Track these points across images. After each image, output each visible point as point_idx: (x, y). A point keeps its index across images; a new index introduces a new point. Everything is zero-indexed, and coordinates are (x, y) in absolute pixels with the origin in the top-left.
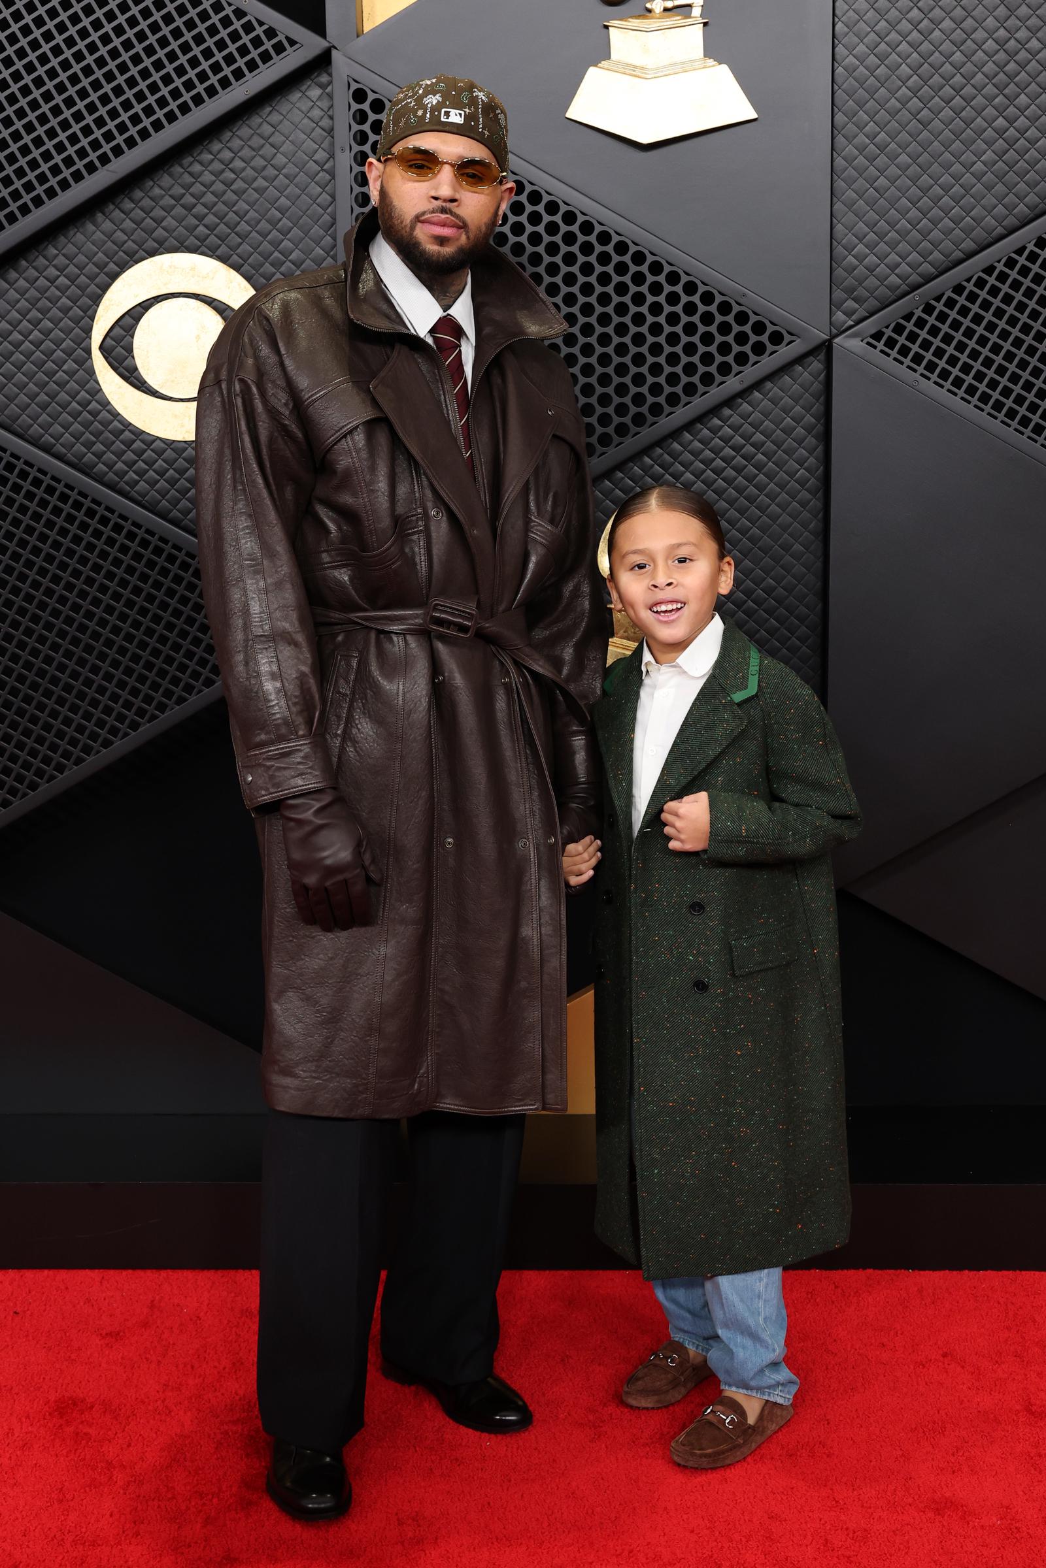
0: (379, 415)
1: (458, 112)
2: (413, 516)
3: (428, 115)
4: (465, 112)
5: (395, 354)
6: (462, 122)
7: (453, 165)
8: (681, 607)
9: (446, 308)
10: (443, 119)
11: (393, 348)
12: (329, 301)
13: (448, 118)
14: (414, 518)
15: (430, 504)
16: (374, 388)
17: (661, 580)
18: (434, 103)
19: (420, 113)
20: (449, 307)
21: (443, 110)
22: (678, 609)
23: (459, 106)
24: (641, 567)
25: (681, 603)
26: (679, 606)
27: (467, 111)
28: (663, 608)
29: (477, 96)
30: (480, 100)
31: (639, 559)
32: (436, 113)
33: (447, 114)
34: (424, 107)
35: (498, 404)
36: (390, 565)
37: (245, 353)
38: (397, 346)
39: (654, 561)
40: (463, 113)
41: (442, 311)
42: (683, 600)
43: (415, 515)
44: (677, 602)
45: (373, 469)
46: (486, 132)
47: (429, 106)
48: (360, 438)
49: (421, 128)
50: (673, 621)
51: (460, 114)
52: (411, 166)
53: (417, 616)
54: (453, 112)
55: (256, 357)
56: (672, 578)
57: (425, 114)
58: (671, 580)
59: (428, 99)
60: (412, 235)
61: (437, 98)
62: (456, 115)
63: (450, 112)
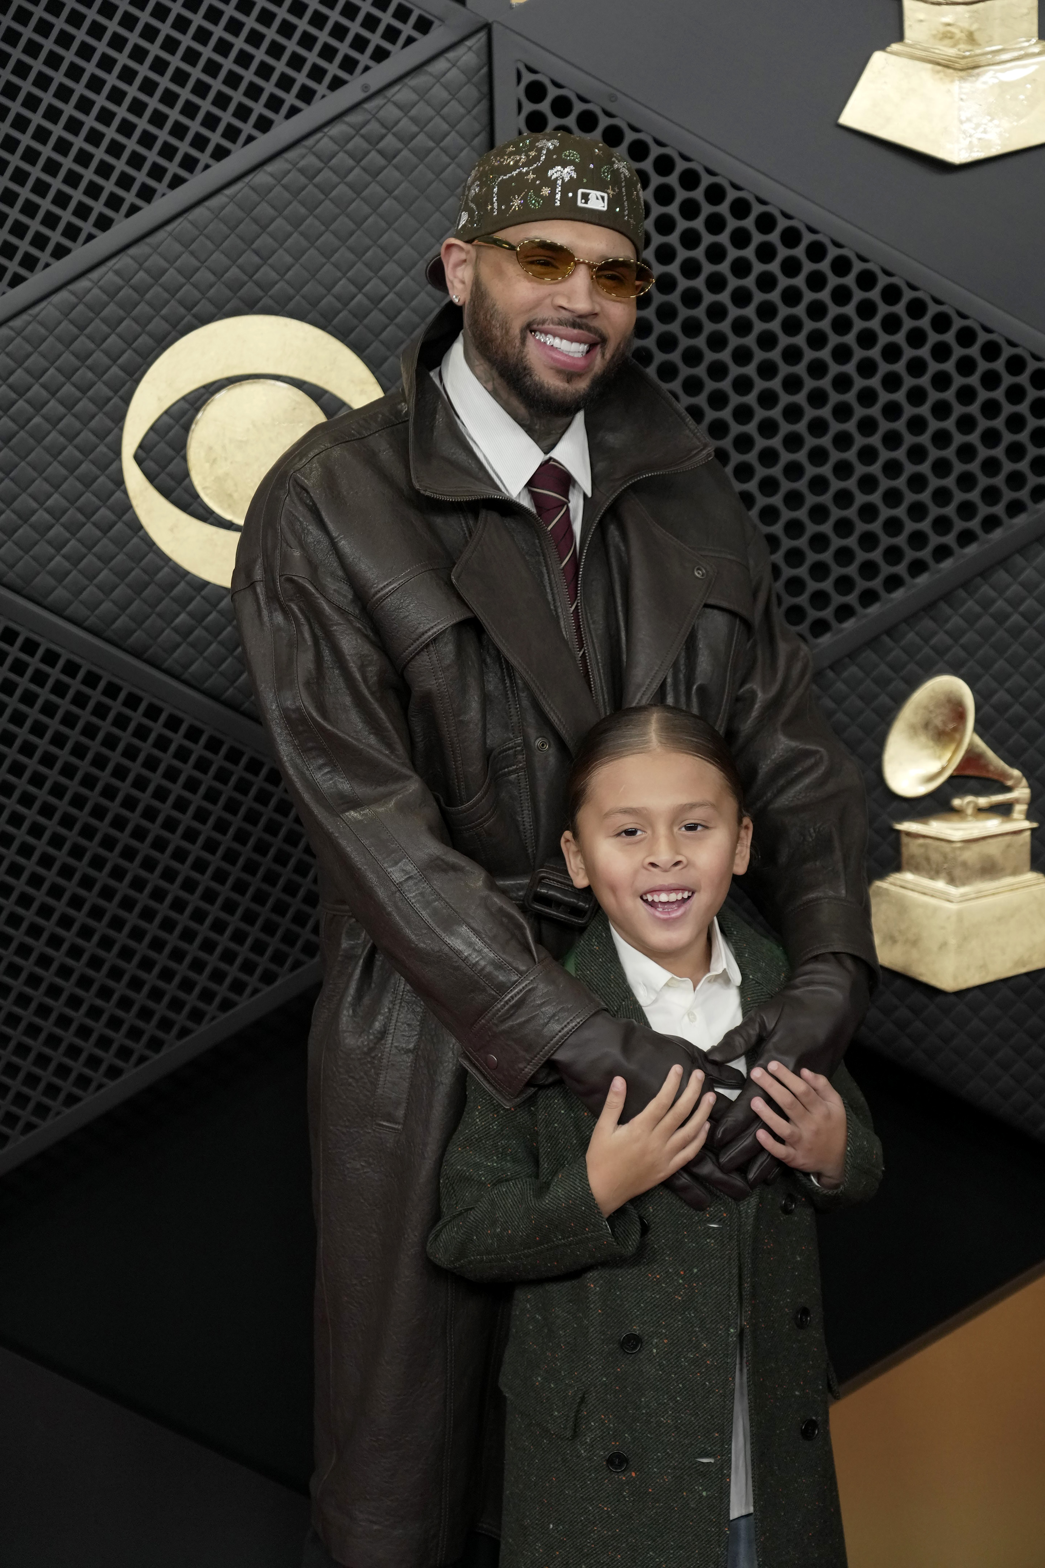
0: (469, 615)
1: (599, 194)
2: (509, 749)
3: (558, 196)
4: (608, 194)
5: (480, 523)
6: (605, 209)
7: (590, 266)
8: (689, 897)
9: (547, 449)
10: (580, 203)
11: (476, 516)
12: (386, 453)
13: (586, 202)
14: (511, 751)
15: (532, 732)
16: (458, 579)
17: (664, 856)
18: (566, 180)
19: (546, 191)
20: (553, 446)
21: (580, 191)
22: (684, 900)
23: (600, 186)
24: (631, 833)
25: (689, 891)
26: (686, 895)
27: (610, 191)
28: (664, 897)
29: (618, 169)
30: (622, 176)
31: (629, 822)
32: (570, 195)
33: (586, 197)
34: (552, 184)
35: (616, 576)
36: (481, 823)
37: (288, 544)
38: (483, 514)
39: (652, 825)
40: (606, 195)
41: (542, 454)
42: (692, 887)
43: (512, 748)
44: (683, 889)
45: (464, 690)
46: (632, 221)
47: (559, 182)
48: (448, 649)
49: (548, 213)
50: (676, 920)
51: (603, 198)
52: (532, 263)
53: (520, 887)
54: (593, 194)
55: (303, 546)
56: (681, 854)
57: (553, 193)
58: (679, 858)
59: (555, 173)
60: (521, 352)
61: (567, 173)
62: (597, 199)
63: (589, 194)
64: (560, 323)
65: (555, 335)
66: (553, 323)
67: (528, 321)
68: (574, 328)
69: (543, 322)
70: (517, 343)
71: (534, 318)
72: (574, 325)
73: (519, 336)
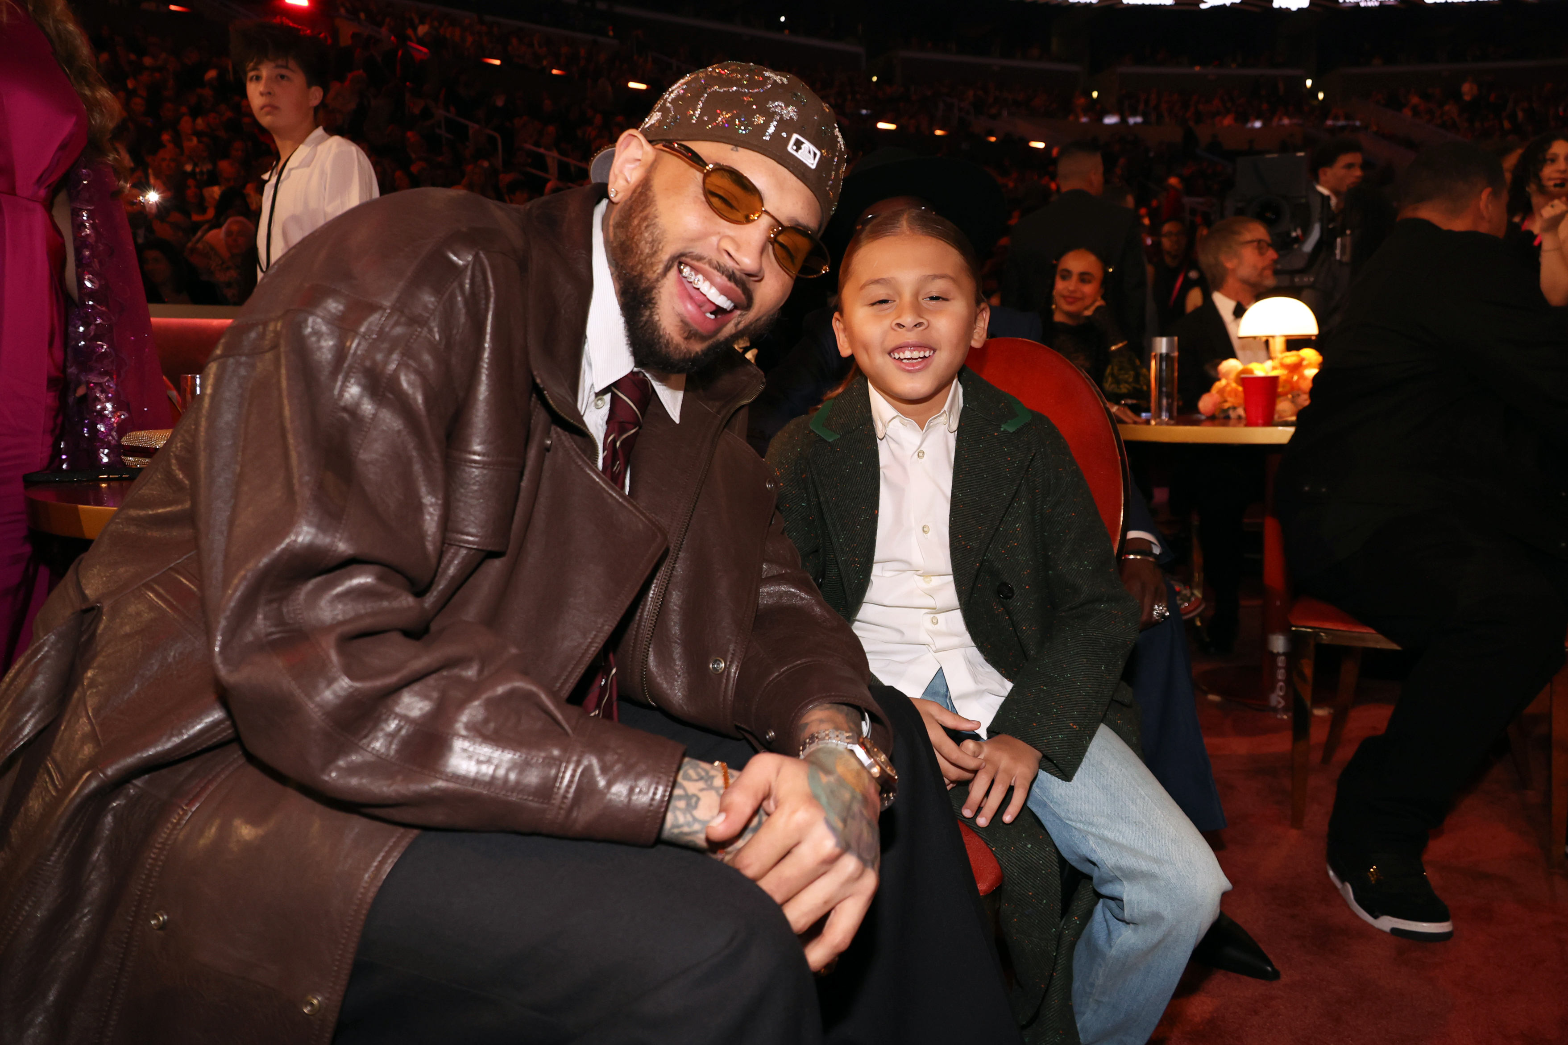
1: (813, 148)
3: (770, 130)
4: (821, 154)
6: (813, 167)
10: (791, 148)
13: (797, 151)
18: (786, 118)
19: (758, 120)
21: (795, 136)
23: (816, 142)
27: (824, 152)
32: (783, 135)
33: (798, 145)
34: (770, 116)
40: (818, 154)
47: (778, 118)
49: (752, 142)
51: (815, 154)
54: (807, 145)
56: (923, 318)
57: (766, 125)
58: (921, 320)
59: (777, 106)
60: (657, 280)
61: (790, 112)
62: (810, 152)
63: (803, 143)
64: (719, 268)
65: (707, 277)
66: (710, 263)
67: (682, 251)
68: (730, 280)
69: (700, 259)
70: (660, 268)
71: (691, 250)
72: (731, 276)
73: (665, 263)
